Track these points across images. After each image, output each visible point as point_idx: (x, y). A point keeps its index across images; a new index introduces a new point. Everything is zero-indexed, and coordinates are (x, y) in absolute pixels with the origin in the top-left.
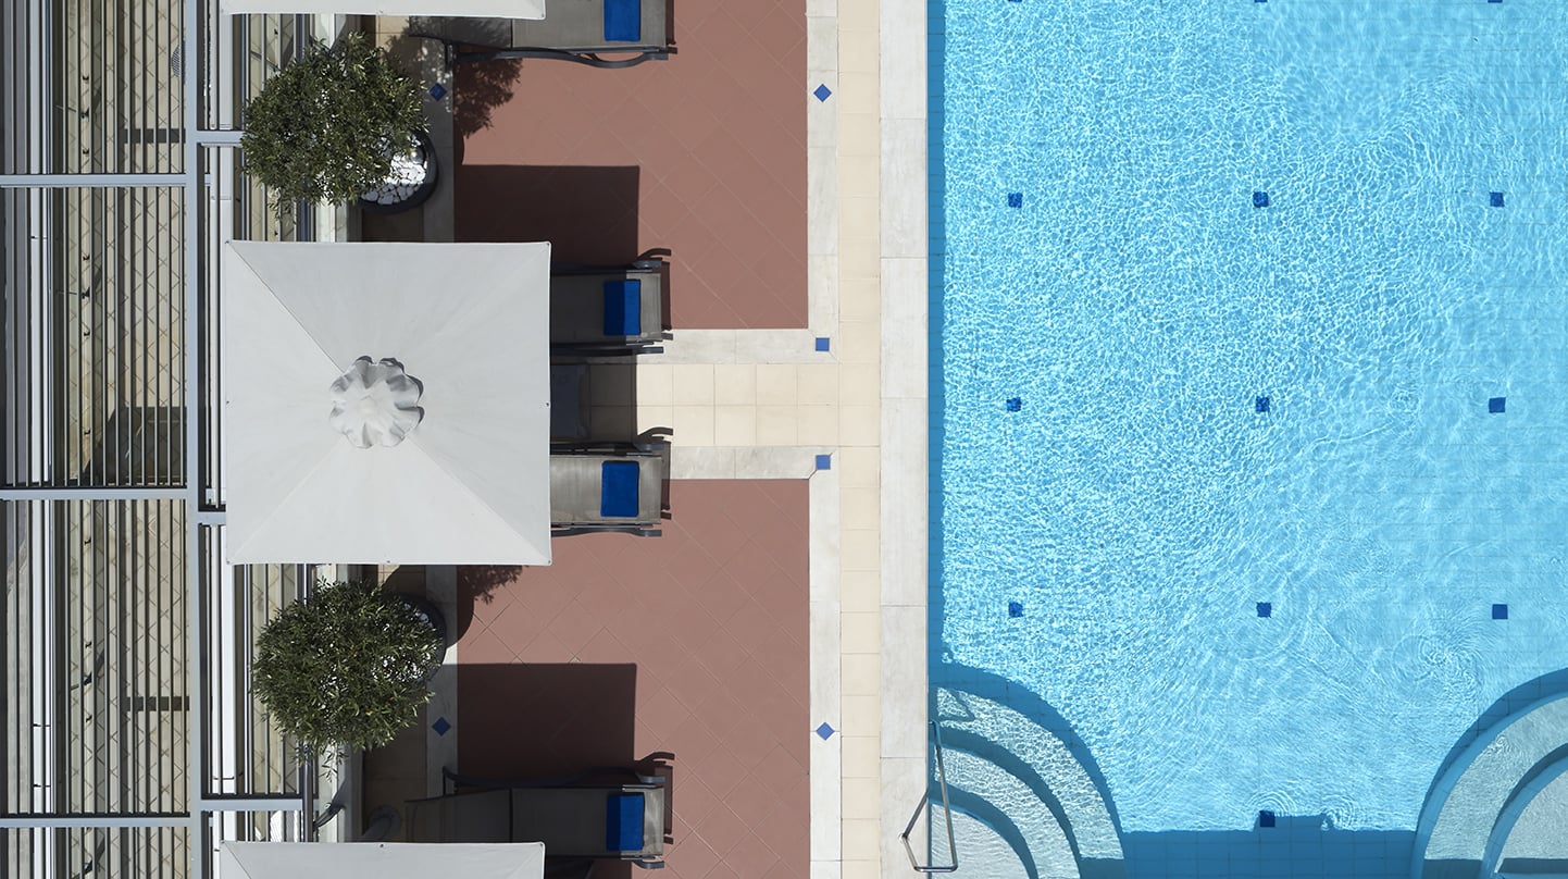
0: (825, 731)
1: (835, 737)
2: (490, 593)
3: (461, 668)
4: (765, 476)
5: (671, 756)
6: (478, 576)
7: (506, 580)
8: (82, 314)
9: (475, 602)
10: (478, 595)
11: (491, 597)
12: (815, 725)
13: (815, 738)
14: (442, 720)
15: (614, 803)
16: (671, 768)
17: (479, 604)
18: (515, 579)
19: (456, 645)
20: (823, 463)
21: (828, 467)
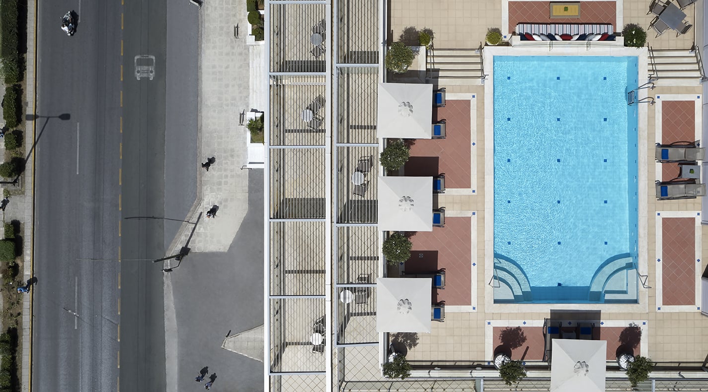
0: (474, 264)
1: (476, 265)
4: (463, 216)
5: (445, 269)
12: (472, 263)
13: (472, 265)
16: (445, 271)
20: (474, 214)
21: (475, 214)
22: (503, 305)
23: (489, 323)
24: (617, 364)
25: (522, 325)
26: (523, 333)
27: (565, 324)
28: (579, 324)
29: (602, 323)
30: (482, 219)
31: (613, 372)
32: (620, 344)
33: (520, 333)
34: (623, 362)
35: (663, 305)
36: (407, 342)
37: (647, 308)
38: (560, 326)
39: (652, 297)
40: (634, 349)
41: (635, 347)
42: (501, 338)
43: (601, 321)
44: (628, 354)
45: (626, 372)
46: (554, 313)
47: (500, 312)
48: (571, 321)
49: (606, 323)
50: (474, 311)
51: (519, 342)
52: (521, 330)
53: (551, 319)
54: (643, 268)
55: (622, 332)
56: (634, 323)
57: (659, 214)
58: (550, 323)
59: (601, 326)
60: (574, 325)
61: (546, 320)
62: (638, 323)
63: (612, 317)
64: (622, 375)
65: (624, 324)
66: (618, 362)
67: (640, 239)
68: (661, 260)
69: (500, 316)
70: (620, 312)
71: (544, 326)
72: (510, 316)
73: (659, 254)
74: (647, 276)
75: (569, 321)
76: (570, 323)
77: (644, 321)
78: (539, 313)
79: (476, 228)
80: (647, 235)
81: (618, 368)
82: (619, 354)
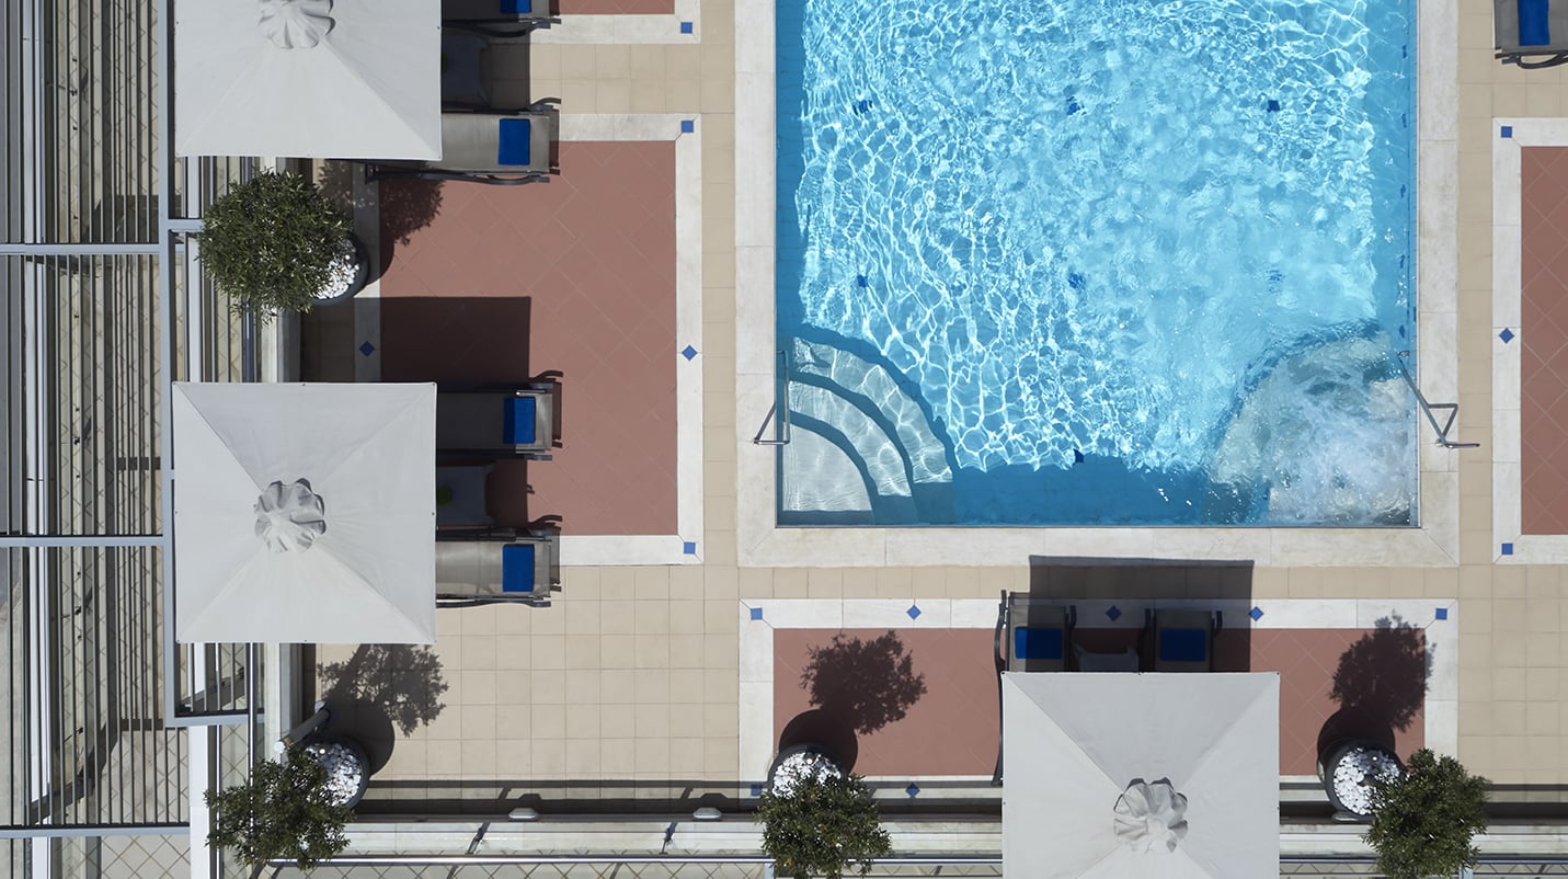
0: (690, 353)
1: (698, 358)
2: (408, 237)
3: (385, 302)
4: (640, 138)
5: (560, 374)
6: (398, 222)
7: (421, 225)
8: (70, 109)
9: (396, 245)
10: (398, 238)
11: (408, 241)
12: (681, 347)
13: (681, 358)
14: (367, 344)
15: (510, 405)
16: (560, 384)
17: (398, 246)
18: (429, 225)
19: (378, 281)
20: (687, 127)
21: (691, 130)
22: (817, 534)
23: (757, 614)
24: (1321, 796)
25: (902, 622)
26: (907, 663)
27: (1093, 616)
28: (1151, 617)
29: (1258, 614)
30: (721, 155)
31: (1302, 828)
32: (1335, 707)
33: (898, 661)
34: (1351, 784)
35: (1524, 532)
36: (394, 703)
37: (1457, 548)
38: (1070, 626)
39: (1478, 496)
40: (1396, 731)
41: (1403, 723)
42: (811, 683)
43: (1254, 603)
44: (1370, 748)
45: (1366, 828)
46: (1044, 570)
47: (803, 564)
48: (1119, 604)
49: (1274, 613)
50: (690, 559)
51: (891, 700)
52: (898, 648)
53: (1032, 595)
54: (1437, 372)
55: (1346, 657)
56: (1398, 618)
57: (1507, 132)
58: (1025, 611)
59: (1255, 624)
60: (1131, 618)
61: (1009, 601)
62: (1414, 613)
63: (1298, 584)
64: (1350, 840)
65: (1354, 615)
66: (1327, 784)
67: (1423, 242)
68: (1517, 332)
69: (805, 583)
70: (1337, 563)
71: (1000, 623)
72: (847, 582)
73: (1508, 308)
74: (1455, 406)
75: (1109, 604)
76: (1114, 613)
77: (1442, 604)
78: (979, 568)
79: (697, 190)
80: (1453, 221)
81: (1327, 813)
82: (1330, 749)
